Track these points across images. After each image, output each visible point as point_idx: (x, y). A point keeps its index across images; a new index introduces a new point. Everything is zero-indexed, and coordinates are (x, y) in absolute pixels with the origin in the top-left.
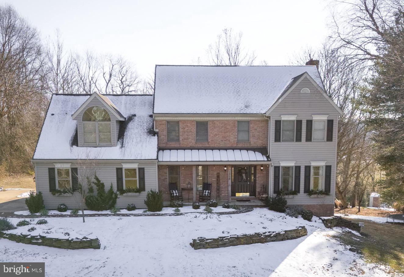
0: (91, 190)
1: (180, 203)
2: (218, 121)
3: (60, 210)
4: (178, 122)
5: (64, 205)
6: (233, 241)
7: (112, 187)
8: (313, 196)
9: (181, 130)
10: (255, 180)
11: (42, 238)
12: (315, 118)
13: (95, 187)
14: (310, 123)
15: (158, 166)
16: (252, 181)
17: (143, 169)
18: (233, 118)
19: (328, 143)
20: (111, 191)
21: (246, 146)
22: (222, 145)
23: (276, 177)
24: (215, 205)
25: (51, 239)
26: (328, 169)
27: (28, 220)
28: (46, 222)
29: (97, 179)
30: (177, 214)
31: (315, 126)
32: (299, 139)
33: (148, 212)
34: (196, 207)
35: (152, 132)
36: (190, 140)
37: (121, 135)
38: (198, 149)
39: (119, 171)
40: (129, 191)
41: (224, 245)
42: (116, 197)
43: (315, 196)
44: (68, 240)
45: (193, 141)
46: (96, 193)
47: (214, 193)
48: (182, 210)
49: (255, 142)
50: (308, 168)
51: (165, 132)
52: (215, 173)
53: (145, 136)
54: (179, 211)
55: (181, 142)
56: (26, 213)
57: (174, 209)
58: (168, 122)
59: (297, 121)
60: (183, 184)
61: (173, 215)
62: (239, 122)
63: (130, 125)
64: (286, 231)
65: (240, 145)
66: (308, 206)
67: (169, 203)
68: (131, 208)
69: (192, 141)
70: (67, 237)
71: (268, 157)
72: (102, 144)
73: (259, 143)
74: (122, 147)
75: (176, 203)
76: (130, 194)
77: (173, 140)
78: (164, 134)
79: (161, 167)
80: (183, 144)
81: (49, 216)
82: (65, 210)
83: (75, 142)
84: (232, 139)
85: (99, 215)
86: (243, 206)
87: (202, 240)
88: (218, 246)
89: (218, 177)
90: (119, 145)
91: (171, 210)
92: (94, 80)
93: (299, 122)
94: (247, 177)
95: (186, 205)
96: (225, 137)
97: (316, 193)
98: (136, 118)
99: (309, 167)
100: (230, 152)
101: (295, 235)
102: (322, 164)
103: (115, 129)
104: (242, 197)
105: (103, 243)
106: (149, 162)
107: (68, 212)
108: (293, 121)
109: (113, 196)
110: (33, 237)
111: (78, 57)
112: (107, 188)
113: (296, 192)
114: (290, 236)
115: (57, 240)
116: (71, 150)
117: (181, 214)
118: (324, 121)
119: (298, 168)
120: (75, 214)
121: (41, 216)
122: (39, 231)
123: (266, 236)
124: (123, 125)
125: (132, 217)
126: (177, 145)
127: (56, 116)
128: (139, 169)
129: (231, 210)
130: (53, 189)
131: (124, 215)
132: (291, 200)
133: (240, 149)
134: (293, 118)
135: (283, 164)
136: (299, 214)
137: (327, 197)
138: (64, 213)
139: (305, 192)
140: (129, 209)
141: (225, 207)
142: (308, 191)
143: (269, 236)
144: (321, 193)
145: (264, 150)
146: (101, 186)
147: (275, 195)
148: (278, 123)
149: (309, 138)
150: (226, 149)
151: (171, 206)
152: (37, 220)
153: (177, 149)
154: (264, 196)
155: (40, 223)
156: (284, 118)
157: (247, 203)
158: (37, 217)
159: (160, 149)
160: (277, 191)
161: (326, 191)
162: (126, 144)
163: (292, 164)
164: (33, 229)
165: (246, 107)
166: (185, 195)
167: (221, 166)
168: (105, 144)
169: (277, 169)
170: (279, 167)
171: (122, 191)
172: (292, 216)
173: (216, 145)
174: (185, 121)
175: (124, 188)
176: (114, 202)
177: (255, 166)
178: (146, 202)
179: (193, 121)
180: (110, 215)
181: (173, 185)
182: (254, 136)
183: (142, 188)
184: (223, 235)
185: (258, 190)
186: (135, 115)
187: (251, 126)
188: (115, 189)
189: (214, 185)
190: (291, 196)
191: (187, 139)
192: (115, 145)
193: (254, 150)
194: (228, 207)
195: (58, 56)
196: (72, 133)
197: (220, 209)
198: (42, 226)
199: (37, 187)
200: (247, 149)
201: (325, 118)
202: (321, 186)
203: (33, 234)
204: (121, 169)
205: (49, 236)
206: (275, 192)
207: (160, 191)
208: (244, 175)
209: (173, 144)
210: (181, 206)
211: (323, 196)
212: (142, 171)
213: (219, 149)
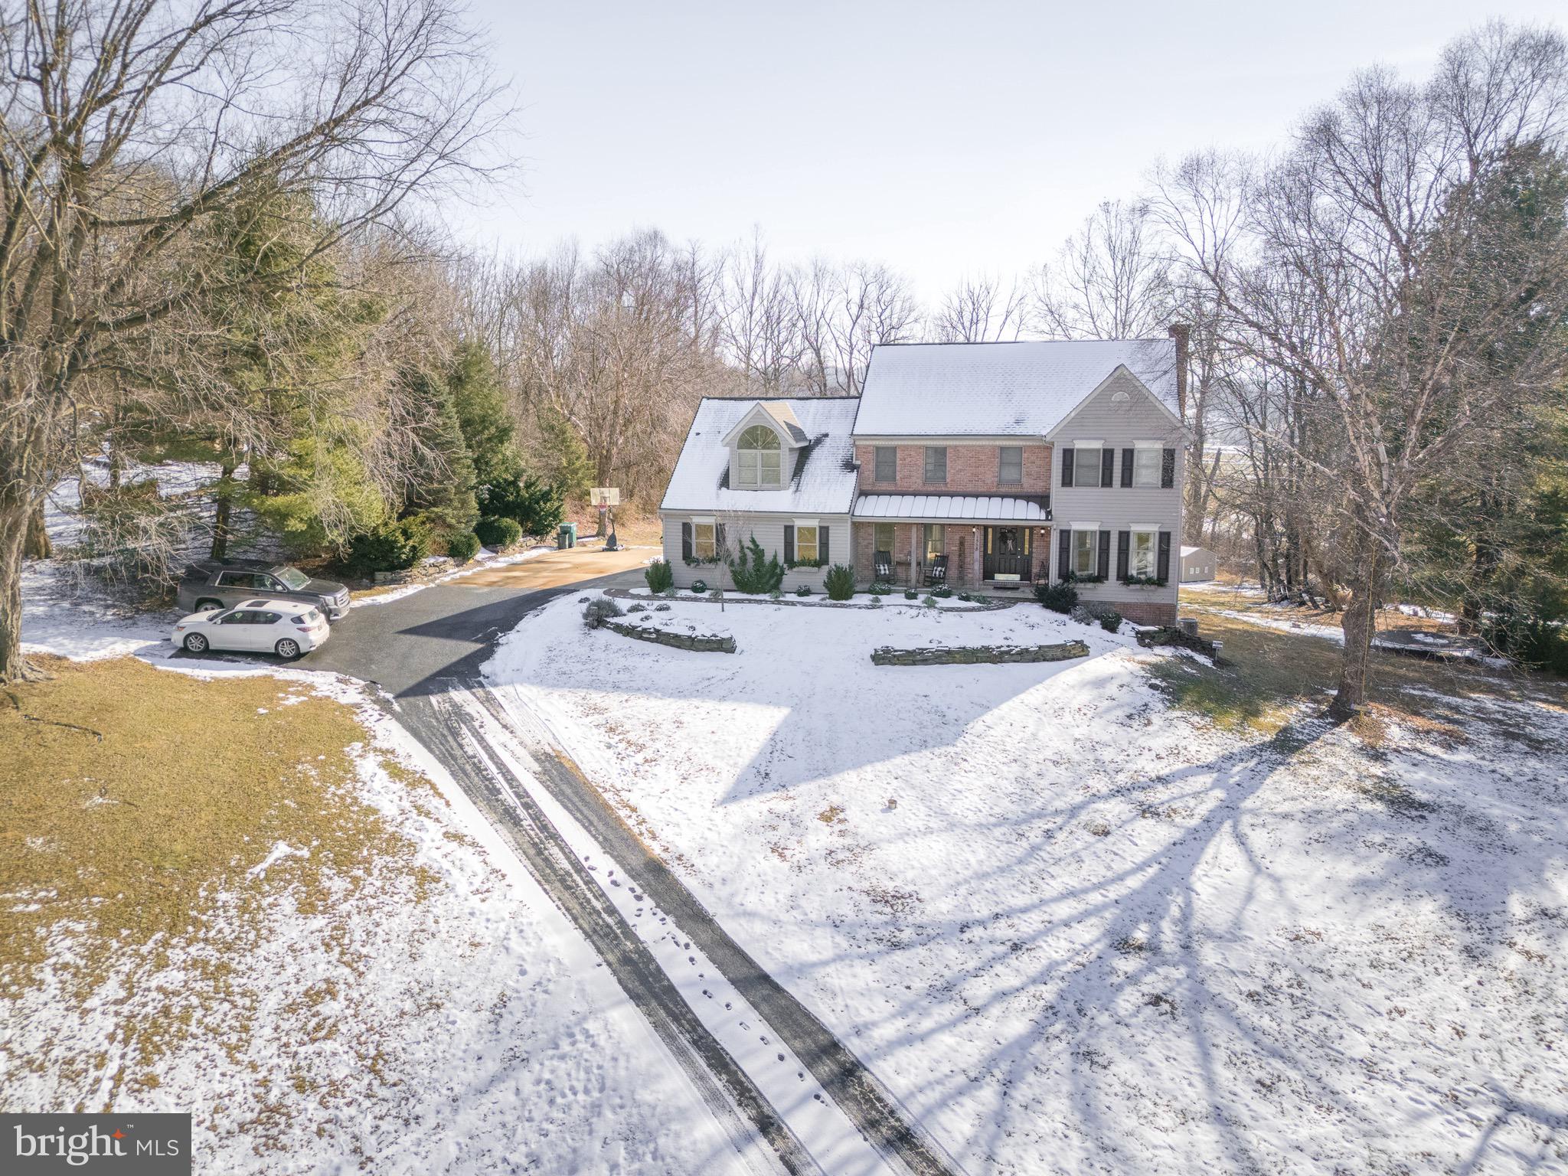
0: (743, 559)
1: (885, 587)
2: (964, 446)
3: (695, 589)
4: (894, 449)
5: (701, 582)
6: (940, 656)
7: (775, 557)
8: (1132, 587)
9: (898, 462)
10: (1031, 553)
11: (657, 631)
12: (1139, 445)
13: (750, 555)
14: (1129, 454)
15: (854, 523)
16: (1026, 552)
17: (827, 528)
18: (992, 443)
19: (1167, 490)
20: (774, 564)
21: (1014, 490)
22: (970, 488)
23: (1064, 550)
24: (946, 594)
25: (668, 634)
26: (1165, 538)
27: (643, 603)
28: (668, 608)
29: (753, 541)
30: (875, 606)
31: (1140, 460)
32: (1107, 482)
33: (829, 601)
34: (911, 596)
35: (849, 466)
36: (914, 479)
37: (798, 470)
38: (927, 495)
39: (789, 530)
40: (804, 563)
41: (925, 662)
42: (782, 573)
43: (1138, 586)
44: (690, 637)
45: (919, 481)
46: (750, 564)
47: (953, 572)
48: (884, 599)
49: (1029, 485)
50: (1124, 536)
51: (872, 466)
52: (957, 537)
53: (838, 471)
54: (877, 600)
55: (899, 482)
56: (646, 591)
57: (871, 597)
58: (878, 448)
59: (1105, 451)
60: (897, 556)
61: (867, 607)
62: (1002, 449)
63: (816, 453)
64: (1040, 647)
65: (1003, 490)
66: (1124, 604)
67: (867, 586)
68: (805, 592)
69: (917, 483)
70: (689, 633)
71: (1049, 513)
72: (766, 486)
73: (1038, 488)
74: (797, 490)
75: (878, 587)
76: (803, 569)
77: (885, 479)
78: (869, 469)
79: (858, 526)
80: (902, 485)
81: (676, 599)
82: (702, 590)
83: (725, 482)
84: (989, 478)
85: (750, 601)
86: (1000, 599)
87: (887, 650)
88: (914, 663)
89: (962, 544)
90: (793, 488)
91: (865, 599)
92: (828, 316)
93: (1108, 454)
94: (1015, 547)
95: (896, 592)
96: (976, 475)
97: (1139, 581)
98: (828, 440)
99: (1127, 533)
100: (983, 501)
101: (1059, 653)
102: (1153, 529)
103: (788, 463)
104: (1004, 582)
105: (740, 645)
106: (837, 517)
107: (706, 595)
108: (1098, 450)
109: (778, 571)
110: (645, 630)
111: (798, 271)
112: (768, 558)
113: (1101, 578)
114: (1050, 655)
115: (676, 636)
116: (718, 496)
117: (881, 607)
118: (1157, 450)
119: (1105, 535)
120: (715, 598)
121: (664, 598)
122: (657, 621)
123: (1002, 653)
124: (804, 455)
125: (799, 608)
126: (892, 488)
127: (702, 437)
128: (821, 528)
129: (973, 604)
130: (687, 556)
131: (787, 603)
132: (1087, 593)
133: (1003, 496)
134: (1098, 445)
135: (1076, 526)
136: (1097, 618)
137: (1161, 590)
138: (700, 595)
139: (1119, 578)
140: (801, 594)
141: (962, 598)
142: (1125, 578)
143: (1008, 653)
144: (1149, 581)
145: (1043, 500)
146: (758, 553)
147: (1060, 581)
148: (1068, 454)
149: (1127, 481)
150: (977, 496)
151: (870, 592)
152: (657, 603)
153: (890, 494)
154: (1042, 582)
155: (660, 609)
156: (1079, 445)
157: (1009, 594)
158: (660, 599)
159: (862, 493)
160: (1066, 575)
161: (1159, 578)
162: (803, 487)
163: (1094, 527)
164: (647, 618)
165: (1017, 422)
166: (901, 572)
167: (963, 527)
168: (770, 486)
169: (1065, 535)
170: (1068, 532)
171: (791, 562)
172: (1080, 620)
173: (960, 489)
174: (906, 447)
175: (796, 559)
176: (779, 581)
177: (1031, 528)
178: (826, 584)
179: (920, 447)
180: (766, 602)
181: (883, 556)
182: (1029, 474)
183: (823, 560)
184: (929, 646)
185: (1035, 570)
186: (826, 435)
187: (1025, 455)
188: (781, 560)
189: (954, 559)
190: (1090, 585)
191: (910, 476)
192: (785, 489)
193: (1028, 498)
194: (967, 599)
195: (756, 276)
196: (721, 470)
197: (953, 602)
198: (662, 614)
199: (665, 552)
200: (1016, 497)
201: (1159, 446)
202: (1152, 571)
203: (647, 625)
204: (792, 527)
205: (665, 629)
206: (1060, 576)
207: (851, 567)
208: (1010, 542)
209: (884, 486)
210: (888, 592)
211: (1153, 587)
212: (824, 531)
213: (965, 496)
